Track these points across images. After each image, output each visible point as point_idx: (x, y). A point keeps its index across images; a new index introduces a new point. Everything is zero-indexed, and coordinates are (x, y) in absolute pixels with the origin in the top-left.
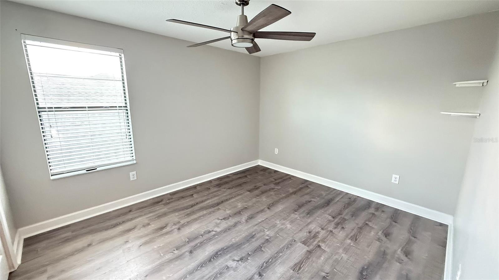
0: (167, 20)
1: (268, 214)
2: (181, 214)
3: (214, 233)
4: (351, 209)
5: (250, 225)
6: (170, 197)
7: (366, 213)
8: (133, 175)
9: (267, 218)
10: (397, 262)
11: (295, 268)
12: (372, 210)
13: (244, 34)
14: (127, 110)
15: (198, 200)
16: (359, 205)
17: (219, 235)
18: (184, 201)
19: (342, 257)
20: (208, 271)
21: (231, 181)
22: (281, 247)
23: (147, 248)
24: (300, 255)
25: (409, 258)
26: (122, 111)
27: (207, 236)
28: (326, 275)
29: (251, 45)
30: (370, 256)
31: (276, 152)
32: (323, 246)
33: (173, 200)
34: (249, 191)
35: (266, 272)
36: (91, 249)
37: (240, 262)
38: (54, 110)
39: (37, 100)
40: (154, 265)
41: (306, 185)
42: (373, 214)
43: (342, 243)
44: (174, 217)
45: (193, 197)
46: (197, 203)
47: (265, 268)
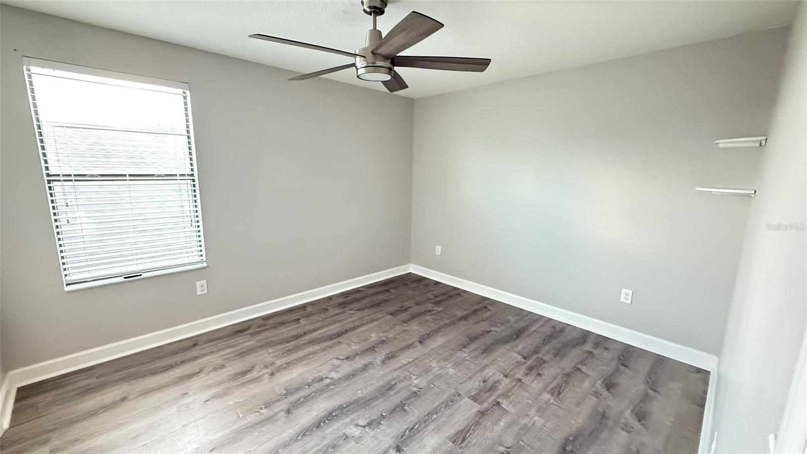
0: (250, 36)
1: (418, 351)
2: (278, 351)
3: (328, 381)
4: (555, 344)
5: (388, 370)
6: (262, 322)
7: (579, 352)
8: (201, 287)
9: (416, 359)
10: (623, 430)
11: (456, 440)
12: (588, 347)
13: (375, 59)
14: (194, 181)
15: (306, 329)
16: (569, 338)
17: (336, 384)
18: (284, 330)
19: (534, 422)
20: (314, 442)
21: (364, 298)
22: (435, 405)
23: (218, 404)
24: (467, 418)
25: (643, 424)
26: (185, 182)
27: (317, 386)
28: (506, 451)
29: (388, 78)
30: (580, 421)
31: (438, 252)
32: (505, 404)
33: (267, 327)
34: (391, 314)
35: (408, 445)
36: (126, 405)
37: (367, 429)
38: (73, 178)
39: (46, 162)
40: (226, 431)
41: (484, 305)
42: (591, 352)
43: (536, 399)
44: (266, 356)
45: (300, 322)
46: (305, 334)
47: (407, 438)
